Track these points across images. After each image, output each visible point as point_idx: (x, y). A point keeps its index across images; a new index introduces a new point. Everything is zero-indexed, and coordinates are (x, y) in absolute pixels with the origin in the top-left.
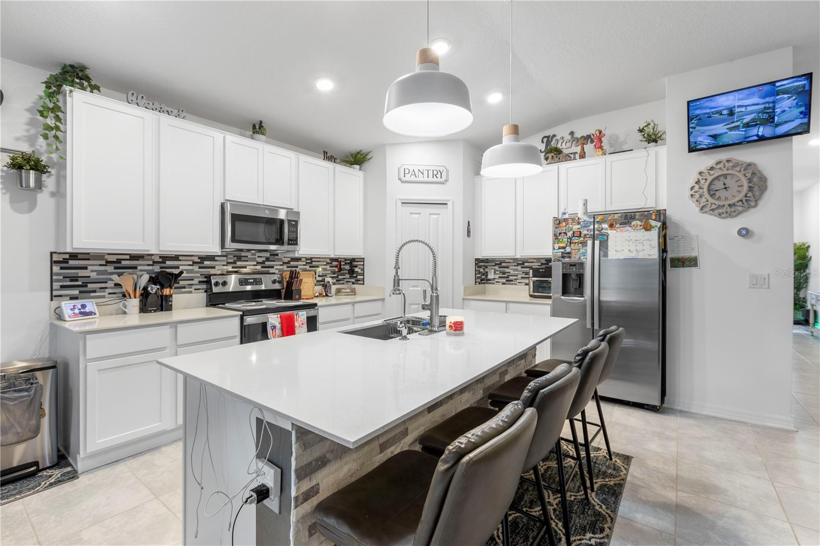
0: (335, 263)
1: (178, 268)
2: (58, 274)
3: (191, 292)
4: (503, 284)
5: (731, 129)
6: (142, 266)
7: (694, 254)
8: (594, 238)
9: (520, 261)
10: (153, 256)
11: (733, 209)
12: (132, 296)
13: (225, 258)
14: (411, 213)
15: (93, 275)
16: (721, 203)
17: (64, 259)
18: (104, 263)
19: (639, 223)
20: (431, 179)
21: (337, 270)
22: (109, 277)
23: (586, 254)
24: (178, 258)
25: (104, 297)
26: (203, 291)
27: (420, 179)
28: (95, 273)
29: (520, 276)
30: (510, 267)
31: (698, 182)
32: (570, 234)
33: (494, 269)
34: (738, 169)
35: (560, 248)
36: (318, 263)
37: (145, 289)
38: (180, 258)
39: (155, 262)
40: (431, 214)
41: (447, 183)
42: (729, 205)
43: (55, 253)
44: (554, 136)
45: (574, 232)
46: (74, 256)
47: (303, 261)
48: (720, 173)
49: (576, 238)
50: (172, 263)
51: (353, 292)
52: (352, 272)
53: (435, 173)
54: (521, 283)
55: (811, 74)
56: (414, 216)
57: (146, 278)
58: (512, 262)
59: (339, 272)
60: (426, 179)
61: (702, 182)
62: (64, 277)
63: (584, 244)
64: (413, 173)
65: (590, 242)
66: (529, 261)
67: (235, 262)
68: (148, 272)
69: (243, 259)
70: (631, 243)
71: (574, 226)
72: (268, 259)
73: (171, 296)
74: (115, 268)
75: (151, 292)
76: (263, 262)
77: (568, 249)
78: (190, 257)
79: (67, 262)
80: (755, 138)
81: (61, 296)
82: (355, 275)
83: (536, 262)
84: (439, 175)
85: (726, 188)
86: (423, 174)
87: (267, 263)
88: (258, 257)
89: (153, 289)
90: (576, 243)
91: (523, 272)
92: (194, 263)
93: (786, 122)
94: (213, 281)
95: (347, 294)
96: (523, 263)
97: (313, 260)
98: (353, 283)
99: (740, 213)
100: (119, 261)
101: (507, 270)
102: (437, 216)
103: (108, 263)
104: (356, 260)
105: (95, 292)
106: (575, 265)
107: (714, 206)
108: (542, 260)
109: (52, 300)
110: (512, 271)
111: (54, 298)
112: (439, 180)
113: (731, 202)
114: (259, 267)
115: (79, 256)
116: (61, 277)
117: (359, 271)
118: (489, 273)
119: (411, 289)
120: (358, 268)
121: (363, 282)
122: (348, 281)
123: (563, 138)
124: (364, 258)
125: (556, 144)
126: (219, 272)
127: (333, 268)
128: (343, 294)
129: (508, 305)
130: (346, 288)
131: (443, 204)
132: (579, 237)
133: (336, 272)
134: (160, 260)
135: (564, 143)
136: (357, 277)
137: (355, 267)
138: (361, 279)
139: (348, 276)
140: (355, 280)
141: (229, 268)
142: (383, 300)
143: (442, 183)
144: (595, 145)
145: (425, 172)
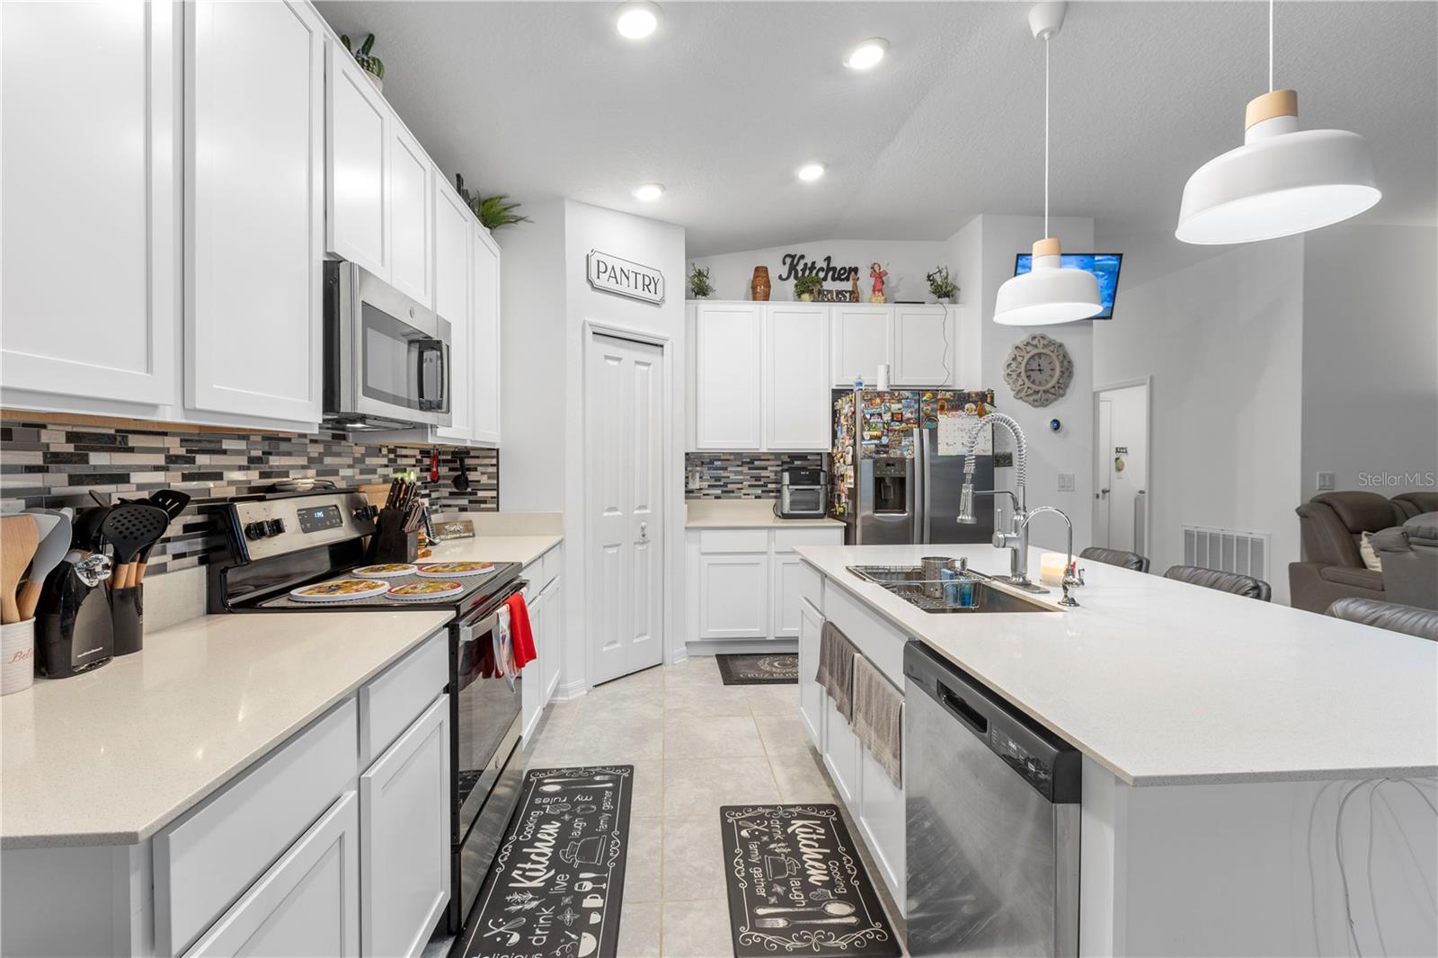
0: (427, 461)
4: (717, 497)
7: (1009, 451)
8: (918, 422)
9: (746, 457)
10: (43, 432)
11: (1047, 396)
12: (13, 609)
13: (245, 442)
14: (607, 357)
16: (1038, 388)
19: (974, 406)
20: (639, 292)
21: (429, 480)
23: (910, 448)
24: (125, 439)
26: (195, 559)
27: (623, 288)
29: (746, 483)
30: (729, 469)
31: (1014, 359)
32: (887, 417)
33: (701, 473)
34: (1052, 348)
35: (872, 438)
38: (133, 441)
39: (54, 459)
40: (637, 362)
41: (663, 306)
42: (1044, 391)
44: (802, 257)
45: (893, 414)
47: (384, 456)
48: (1036, 351)
49: (897, 423)
50: (107, 462)
51: (469, 530)
52: (464, 482)
53: (647, 282)
54: (748, 494)
55: (1121, 255)
56: (609, 362)
58: (733, 460)
59: (433, 481)
60: (631, 291)
61: (1019, 359)
63: (908, 433)
64: (613, 275)
65: (916, 431)
66: (762, 458)
67: (265, 458)
70: (963, 434)
71: (893, 405)
73: (138, 591)
75: (86, 581)
76: (319, 460)
77: (885, 440)
78: (160, 438)
82: (469, 490)
83: (773, 460)
84: (652, 287)
85: (1040, 370)
86: (628, 278)
87: (328, 460)
89: (95, 569)
90: (895, 431)
91: (751, 477)
92: (170, 460)
94: (241, 522)
95: (458, 535)
96: (752, 462)
97: (400, 452)
98: (463, 509)
99: (1053, 401)
101: (723, 473)
102: (645, 368)
104: (472, 454)
106: (893, 465)
107: (1030, 392)
108: (782, 457)
110: (733, 474)
112: (651, 296)
113: (1044, 388)
114: (312, 473)
117: (484, 480)
118: (693, 479)
119: (606, 514)
120: (479, 473)
121: (495, 506)
122: (445, 506)
123: (814, 263)
124: (498, 450)
125: (803, 271)
126: (231, 492)
127: (425, 474)
128: (449, 537)
129: (772, 533)
130: (454, 522)
131: (656, 345)
132: (901, 421)
133: (429, 483)
134: (70, 448)
135: (814, 272)
136: (476, 494)
137: (469, 470)
138: (487, 497)
139: (445, 492)
140: (470, 502)
141: (253, 477)
142: (560, 542)
143: (656, 304)
144: (874, 287)
145: (632, 276)
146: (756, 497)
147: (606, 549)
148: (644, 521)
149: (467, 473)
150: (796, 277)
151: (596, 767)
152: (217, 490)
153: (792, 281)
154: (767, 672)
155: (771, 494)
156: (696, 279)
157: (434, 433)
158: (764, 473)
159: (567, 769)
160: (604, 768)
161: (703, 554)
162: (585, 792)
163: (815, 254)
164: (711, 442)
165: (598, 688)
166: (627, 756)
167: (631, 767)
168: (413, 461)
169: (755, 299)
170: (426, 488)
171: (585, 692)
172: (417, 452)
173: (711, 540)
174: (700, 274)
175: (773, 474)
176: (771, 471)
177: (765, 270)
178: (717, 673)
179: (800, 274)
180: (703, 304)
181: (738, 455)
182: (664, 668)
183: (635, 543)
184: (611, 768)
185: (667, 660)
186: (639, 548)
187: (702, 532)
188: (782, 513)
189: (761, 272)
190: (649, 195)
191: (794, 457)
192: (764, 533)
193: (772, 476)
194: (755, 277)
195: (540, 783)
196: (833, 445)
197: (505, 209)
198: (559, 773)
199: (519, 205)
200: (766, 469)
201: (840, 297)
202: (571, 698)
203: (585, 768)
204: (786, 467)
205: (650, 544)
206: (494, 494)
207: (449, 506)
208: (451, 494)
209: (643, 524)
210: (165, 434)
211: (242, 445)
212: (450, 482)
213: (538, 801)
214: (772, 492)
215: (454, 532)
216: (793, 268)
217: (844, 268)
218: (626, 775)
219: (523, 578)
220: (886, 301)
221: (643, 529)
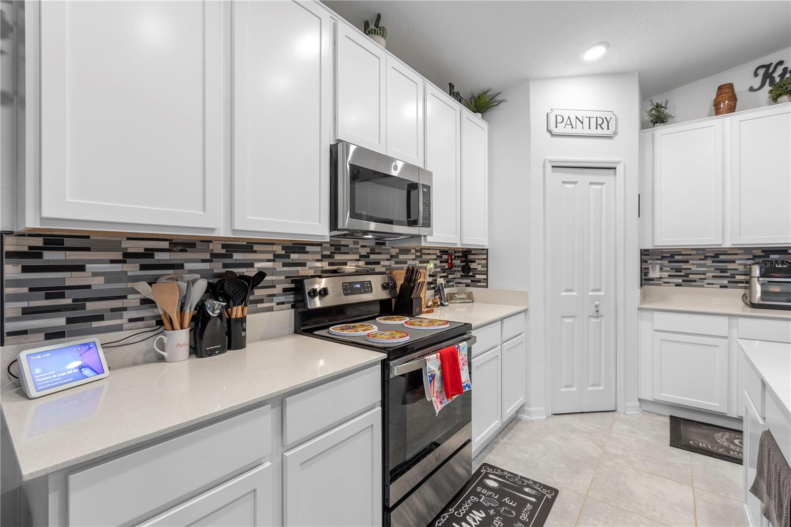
0: (445, 257)
1: (251, 265)
2: (17, 282)
3: (271, 309)
4: (677, 285)
6: (194, 263)
9: (710, 252)
10: (210, 244)
12: (176, 324)
13: (320, 247)
14: (564, 182)
15: (98, 283)
17: (30, 248)
18: (121, 258)
20: (593, 131)
21: (447, 267)
22: (130, 285)
24: (252, 247)
25: (119, 328)
26: (289, 305)
27: (579, 130)
28: (101, 280)
29: (710, 275)
30: (691, 262)
33: (662, 265)
36: (428, 257)
37: (201, 307)
38: (256, 247)
39: (214, 256)
40: (591, 183)
41: (616, 138)
43: (10, 233)
44: (781, 63)
46: (54, 241)
47: (413, 254)
50: (242, 258)
51: (470, 298)
52: (466, 270)
53: (600, 121)
54: (713, 284)
56: (568, 186)
57: (201, 286)
58: (695, 255)
59: (449, 269)
60: (586, 131)
62: (31, 290)
64: (568, 123)
66: (728, 252)
67: (331, 256)
68: (203, 274)
69: (343, 249)
72: (373, 252)
73: (243, 320)
74: (143, 267)
75: (211, 314)
76: (367, 256)
78: (270, 246)
79: (40, 256)
81: (24, 332)
82: (471, 274)
83: (741, 254)
84: (605, 125)
86: (582, 123)
87: (372, 257)
88: (362, 246)
89: (215, 308)
91: (715, 269)
92: (277, 256)
94: (308, 288)
95: (463, 301)
96: (716, 256)
97: (424, 251)
98: (468, 285)
100: (149, 253)
101: (684, 266)
102: (599, 187)
103: (128, 256)
104: (473, 252)
105: (101, 318)
110: (695, 267)
111: (6, 338)
112: (605, 132)
114: (362, 263)
115: (68, 243)
116: (25, 290)
117: (479, 268)
118: (650, 270)
119: (563, 294)
120: (476, 264)
121: (485, 284)
122: (458, 283)
124: (487, 249)
125: (782, 77)
126: (311, 273)
127: (443, 264)
128: (457, 301)
129: (734, 321)
130: (463, 292)
131: (611, 168)
133: (447, 269)
134: (224, 251)
136: (475, 276)
137: (471, 262)
138: (481, 279)
139: (458, 275)
140: (472, 281)
141: (325, 265)
142: (526, 311)
143: (609, 137)
145: (586, 121)
146: (722, 287)
147: (563, 319)
148: (598, 301)
149: (470, 264)
150: (772, 84)
151: (529, 480)
152: (302, 271)
153: (767, 88)
154: (723, 447)
155: (740, 285)
156: (654, 112)
157: (425, 240)
158: (730, 266)
159: (509, 472)
160: (535, 483)
161: (656, 331)
162: (513, 498)
164: (668, 240)
165: (556, 416)
166: (557, 480)
167: (556, 492)
168: (434, 257)
169: (718, 114)
170: (444, 272)
171: (545, 417)
172: (438, 252)
173: (663, 320)
174: (658, 106)
175: (742, 267)
176: (739, 264)
177: (731, 86)
178: (666, 433)
179: (777, 80)
180: (661, 131)
181: (701, 251)
182: (616, 414)
183: (590, 316)
184: (540, 485)
185: (619, 410)
186: (593, 320)
187: (655, 312)
188: (751, 303)
189: (725, 89)
190: (595, 54)
191: (768, 251)
192: (725, 320)
193: (741, 268)
194: (719, 95)
195: (486, 476)
197: (492, 98)
198: (501, 473)
199: (500, 93)
200: (734, 262)
202: (533, 418)
203: (521, 477)
204: (758, 260)
205: (604, 317)
206: (485, 277)
207: (460, 283)
208: (461, 276)
209: (597, 303)
210: (274, 244)
211: (318, 249)
212: (460, 269)
213: (479, 489)
214: (742, 282)
216: (768, 76)
218: (549, 496)
219: (473, 335)
221: (597, 306)
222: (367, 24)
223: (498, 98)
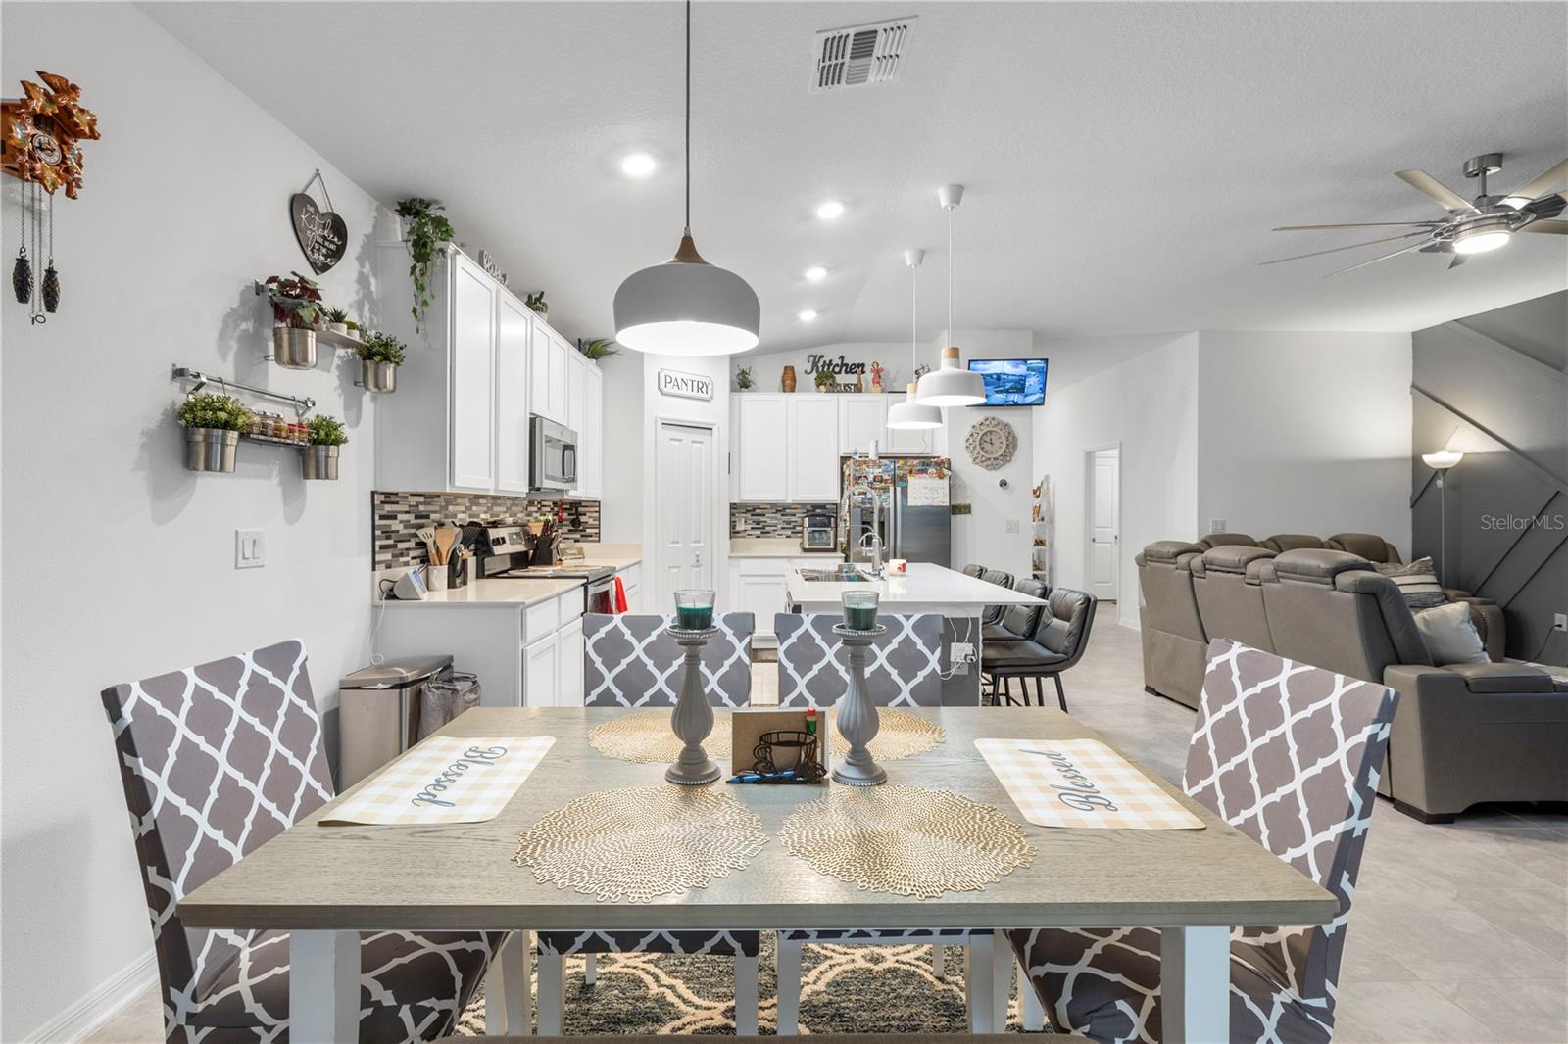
0: (556, 509)
2: (380, 526)
4: (757, 537)
5: (997, 392)
7: (968, 502)
8: (894, 482)
9: (780, 506)
11: (997, 462)
12: (444, 561)
14: (672, 439)
15: (401, 528)
16: (989, 457)
17: (381, 502)
19: (933, 470)
20: (695, 393)
21: (558, 521)
23: (887, 501)
25: (409, 564)
27: (683, 392)
29: (779, 526)
30: (766, 515)
31: (972, 435)
32: (871, 478)
33: (746, 518)
34: (999, 427)
35: (860, 493)
36: (545, 509)
40: (693, 442)
41: (713, 402)
42: (994, 459)
43: (377, 492)
44: (822, 356)
45: (875, 476)
48: (988, 429)
49: (878, 483)
51: (581, 554)
52: (576, 524)
53: (700, 385)
54: (781, 535)
55: (1048, 359)
56: (674, 442)
58: (769, 509)
59: (560, 522)
60: (689, 393)
61: (975, 435)
63: (886, 490)
64: (676, 384)
65: (891, 488)
66: (790, 507)
70: (927, 490)
71: (875, 470)
74: (416, 517)
75: (459, 554)
77: (869, 495)
79: (385, 508)
80: (1012, 403)
82: (581, 528)
84: (704, 389)
85: (991, 443)
86: (687, 385)
89: (461, 549)
90: (877, 488)
91: (783, 522)
93: (1031, 394)
94: (491, 538)
95: (574, 557)
96: (784, 510)
97: (544, 503)
98: (577, 541)
99: (1001, 466)
100: (417, 506)
101: (762, 519)
102: (699, 445)
103: (410, 508)
104: (583, 504)
105: (402, 555)
106: (875, 512)
107: (983, 459)
109: (374, 569)
110: (770, 519)
111: (377, 565)
112: (704, 395)
113: (995, 456)
115: (392, 499)
116: (380, 532)
117: (591, 521)
118: (737, 523)
119: (670, 545)
120: (587, 517)
121: (597, 538)
122: (567, 538)
123: (831, 361)
124: (599, 502)
125: (823, 366)
126: (485, 523)
127: (557, 517)
128: (570, 557)
129: (791, 561)
130: (571, 548)
131: (708, 429)
132: (881, 481)
133: (558, 523)
134: (445, 503)
135: (832, 367)
136: (585, 531)
137: (581, 515)
138: (593, 533)
139: (566, 529)
140: (582, 536)
142: (640, 562)
143: (708, 400)
144: (874, 379)
145: (690, 384)
146: (787, 537)
147: (670, 569)
148: (698, 551)
149: (580, 517)
150: (817, 371)
153: (815, 374)
155: (797, 534)
156: (741, 377)
158: (793, 519)
161: (742, 576)
163: (832, 354)
164: (750, 495)
168: (549, 509)
169: (784, 391)
170: (557, 526)
172: (551, 504)
173: (747, 566)
174: (743, 372)
176: (797, 517)
177: (792, 368)
179: (821, 369)
180: (746, 396)
181: (773, 505)
183: (692, 566)
186: (695, 569)
187: (742, 560)
188: (802, 548)
189: (789, 372)
191: (815, 507)
192: (788, 562)
193: (799, 520)
194: (784, 374)
196: (841, 498)
197: (604, 346)
199: (612, 345)
200: (794, 515)
201: (847, 388)
204: (809, 514)
205: (703, 567)
206: (597, 531)
207: (569, 538)
208: (570, 530)
209: (697, 553)
211: (484, 501)
212: (569, 523)
214: (798, 532)
215: (572, 555)
216: (815, 364)
217: (854, 364)
219: (618, 576)
220: (883, 391)
221: (697, 556)
222: (530, 297)
223: (609, 349)
